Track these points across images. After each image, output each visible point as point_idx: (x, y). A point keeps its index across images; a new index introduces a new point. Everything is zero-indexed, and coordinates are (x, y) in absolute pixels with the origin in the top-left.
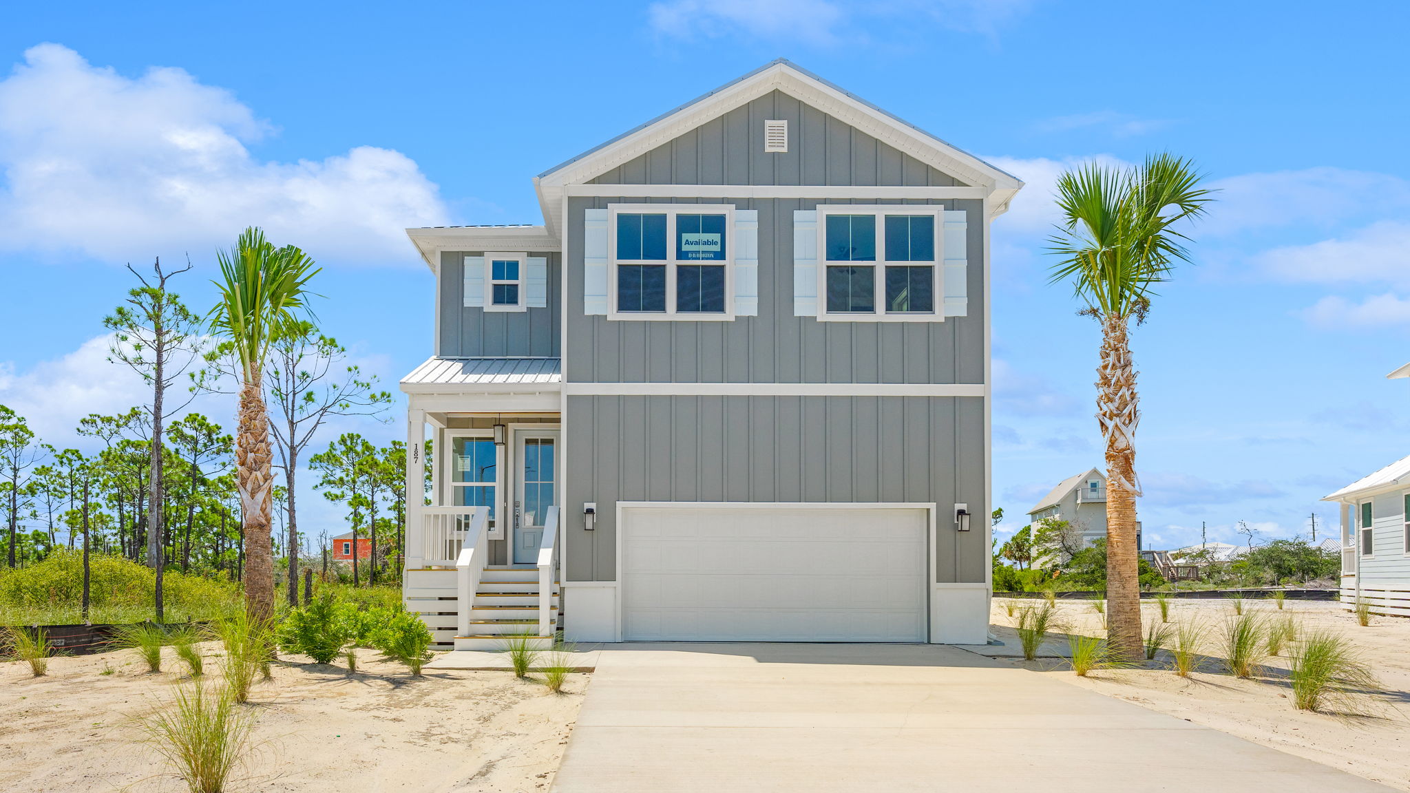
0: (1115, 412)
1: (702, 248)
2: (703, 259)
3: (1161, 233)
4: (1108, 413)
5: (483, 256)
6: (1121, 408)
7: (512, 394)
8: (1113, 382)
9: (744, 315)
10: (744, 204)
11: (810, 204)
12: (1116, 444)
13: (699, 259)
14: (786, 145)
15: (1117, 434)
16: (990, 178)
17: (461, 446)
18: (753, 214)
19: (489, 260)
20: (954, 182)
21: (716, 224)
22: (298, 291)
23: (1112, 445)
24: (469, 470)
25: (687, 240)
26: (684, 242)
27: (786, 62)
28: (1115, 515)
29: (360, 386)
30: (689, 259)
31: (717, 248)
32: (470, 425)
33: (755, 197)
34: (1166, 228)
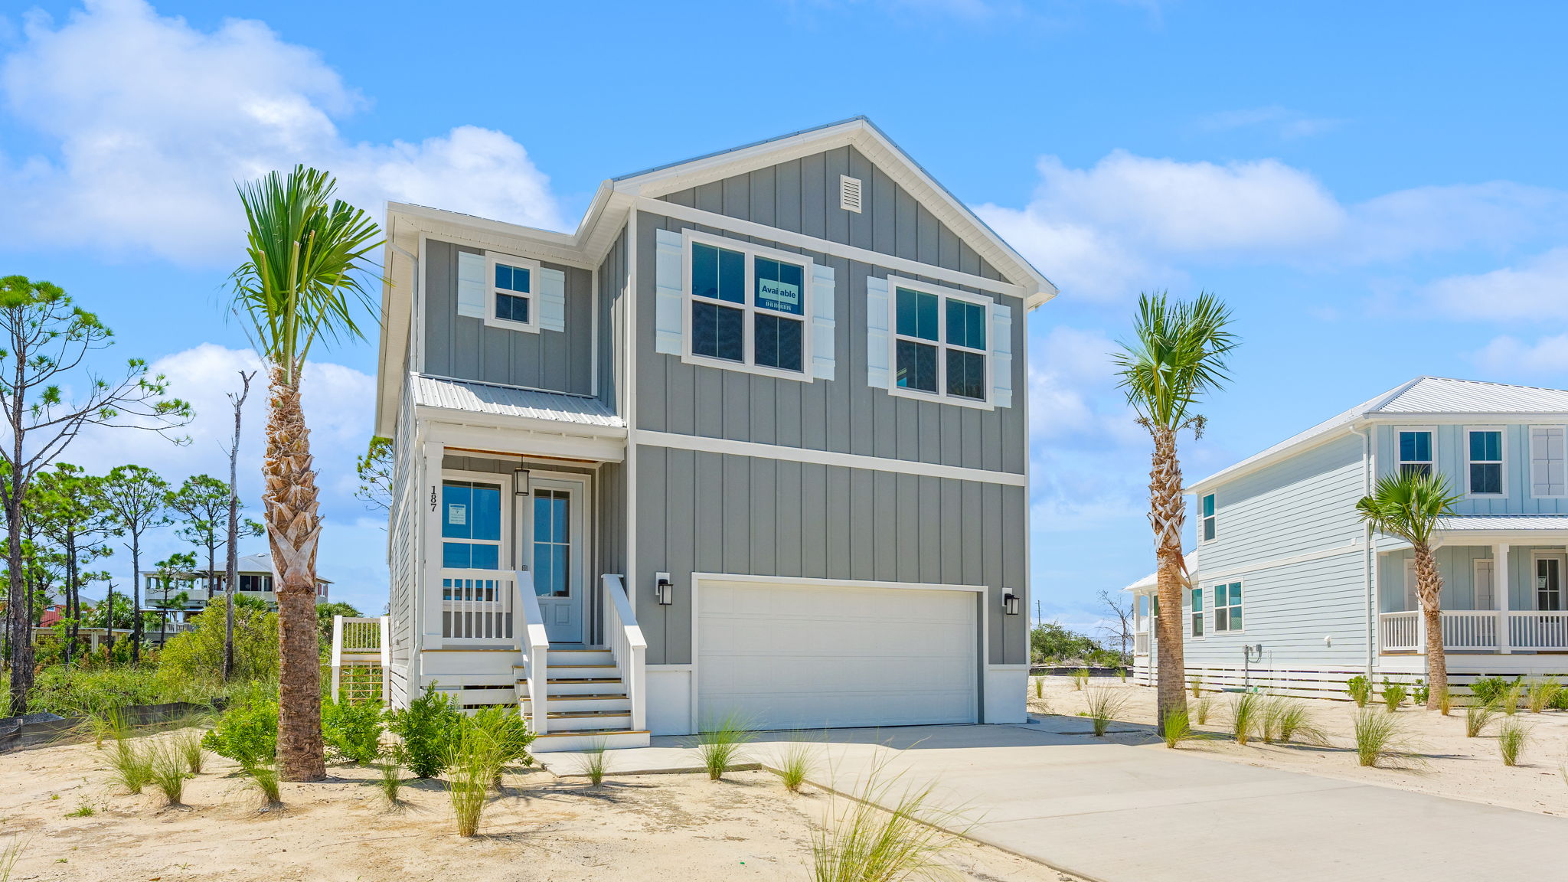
0: (1170, 513)
1: (781, 298)
2: (781, 310)
3: (1202, 361)
4: (1163, 514)
5: (484, 255)
6: (1174, 510)
7: (564, 435)
8: (1167, 486)
9: (820, 377)
10: (823, 259)
11: (882, 273)
12: (1170, 542)
13: (777, 309)
14: (860, 207)
15: (1171, 533)
16: (1034, 280)
17: (453, 492)
18: (830, 272)
19: (491, 261)
20: (1000, 277)
21: (793, 275)
22: (350, 266)
23: (1166, 541)
24: (464, 523)
25: (765, 287)
26: (761, 289)
27: (864, 118)
28: (1168, 604)
29: (147, 389)
30: (767, 308)
31: (795, 301)
32: (467, 467)
33: (831, 254)
34: (1207, 358)
